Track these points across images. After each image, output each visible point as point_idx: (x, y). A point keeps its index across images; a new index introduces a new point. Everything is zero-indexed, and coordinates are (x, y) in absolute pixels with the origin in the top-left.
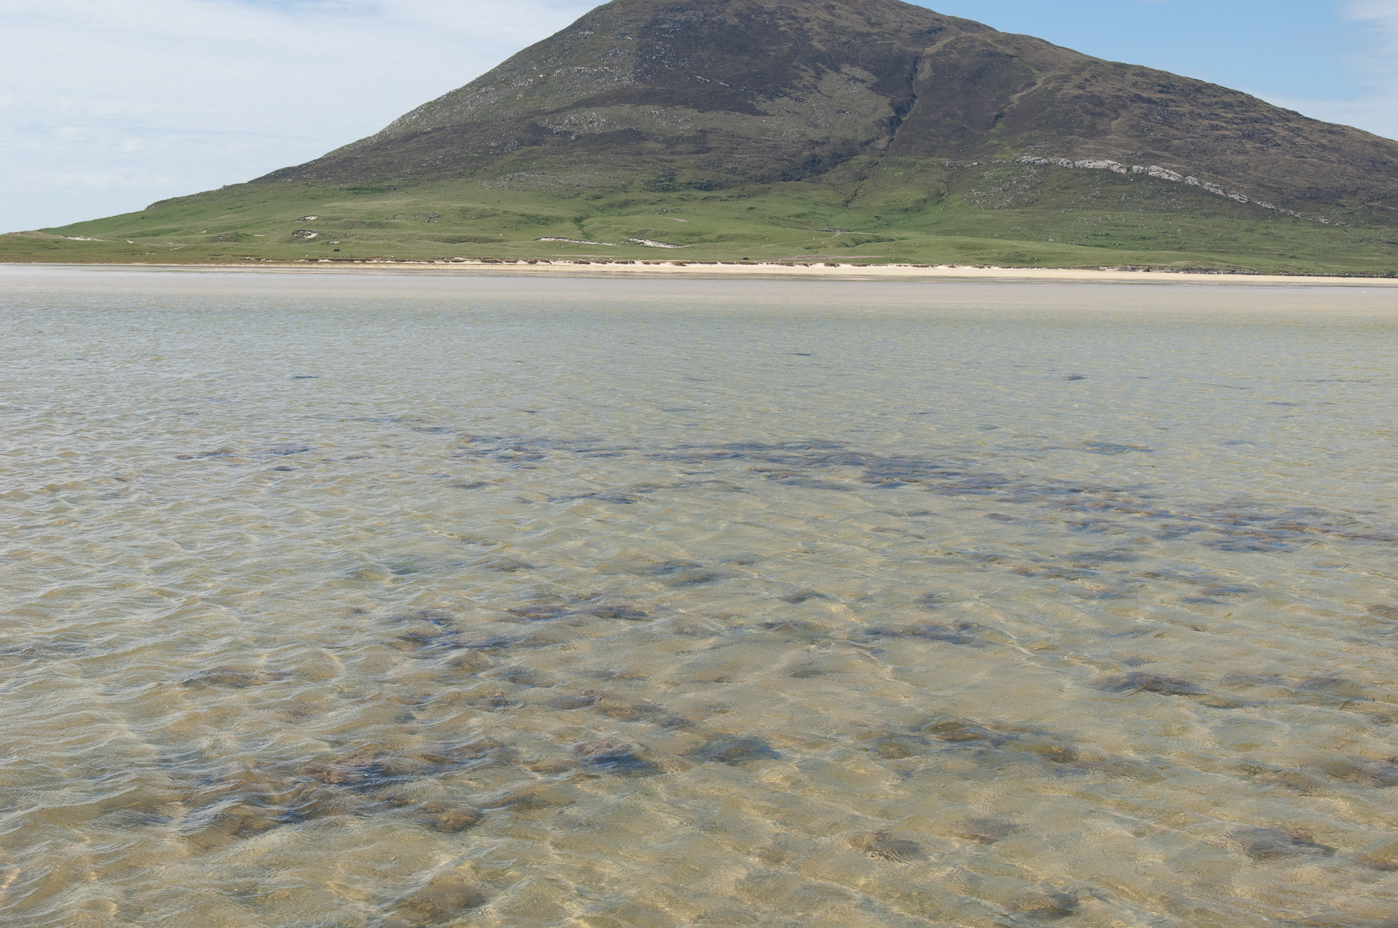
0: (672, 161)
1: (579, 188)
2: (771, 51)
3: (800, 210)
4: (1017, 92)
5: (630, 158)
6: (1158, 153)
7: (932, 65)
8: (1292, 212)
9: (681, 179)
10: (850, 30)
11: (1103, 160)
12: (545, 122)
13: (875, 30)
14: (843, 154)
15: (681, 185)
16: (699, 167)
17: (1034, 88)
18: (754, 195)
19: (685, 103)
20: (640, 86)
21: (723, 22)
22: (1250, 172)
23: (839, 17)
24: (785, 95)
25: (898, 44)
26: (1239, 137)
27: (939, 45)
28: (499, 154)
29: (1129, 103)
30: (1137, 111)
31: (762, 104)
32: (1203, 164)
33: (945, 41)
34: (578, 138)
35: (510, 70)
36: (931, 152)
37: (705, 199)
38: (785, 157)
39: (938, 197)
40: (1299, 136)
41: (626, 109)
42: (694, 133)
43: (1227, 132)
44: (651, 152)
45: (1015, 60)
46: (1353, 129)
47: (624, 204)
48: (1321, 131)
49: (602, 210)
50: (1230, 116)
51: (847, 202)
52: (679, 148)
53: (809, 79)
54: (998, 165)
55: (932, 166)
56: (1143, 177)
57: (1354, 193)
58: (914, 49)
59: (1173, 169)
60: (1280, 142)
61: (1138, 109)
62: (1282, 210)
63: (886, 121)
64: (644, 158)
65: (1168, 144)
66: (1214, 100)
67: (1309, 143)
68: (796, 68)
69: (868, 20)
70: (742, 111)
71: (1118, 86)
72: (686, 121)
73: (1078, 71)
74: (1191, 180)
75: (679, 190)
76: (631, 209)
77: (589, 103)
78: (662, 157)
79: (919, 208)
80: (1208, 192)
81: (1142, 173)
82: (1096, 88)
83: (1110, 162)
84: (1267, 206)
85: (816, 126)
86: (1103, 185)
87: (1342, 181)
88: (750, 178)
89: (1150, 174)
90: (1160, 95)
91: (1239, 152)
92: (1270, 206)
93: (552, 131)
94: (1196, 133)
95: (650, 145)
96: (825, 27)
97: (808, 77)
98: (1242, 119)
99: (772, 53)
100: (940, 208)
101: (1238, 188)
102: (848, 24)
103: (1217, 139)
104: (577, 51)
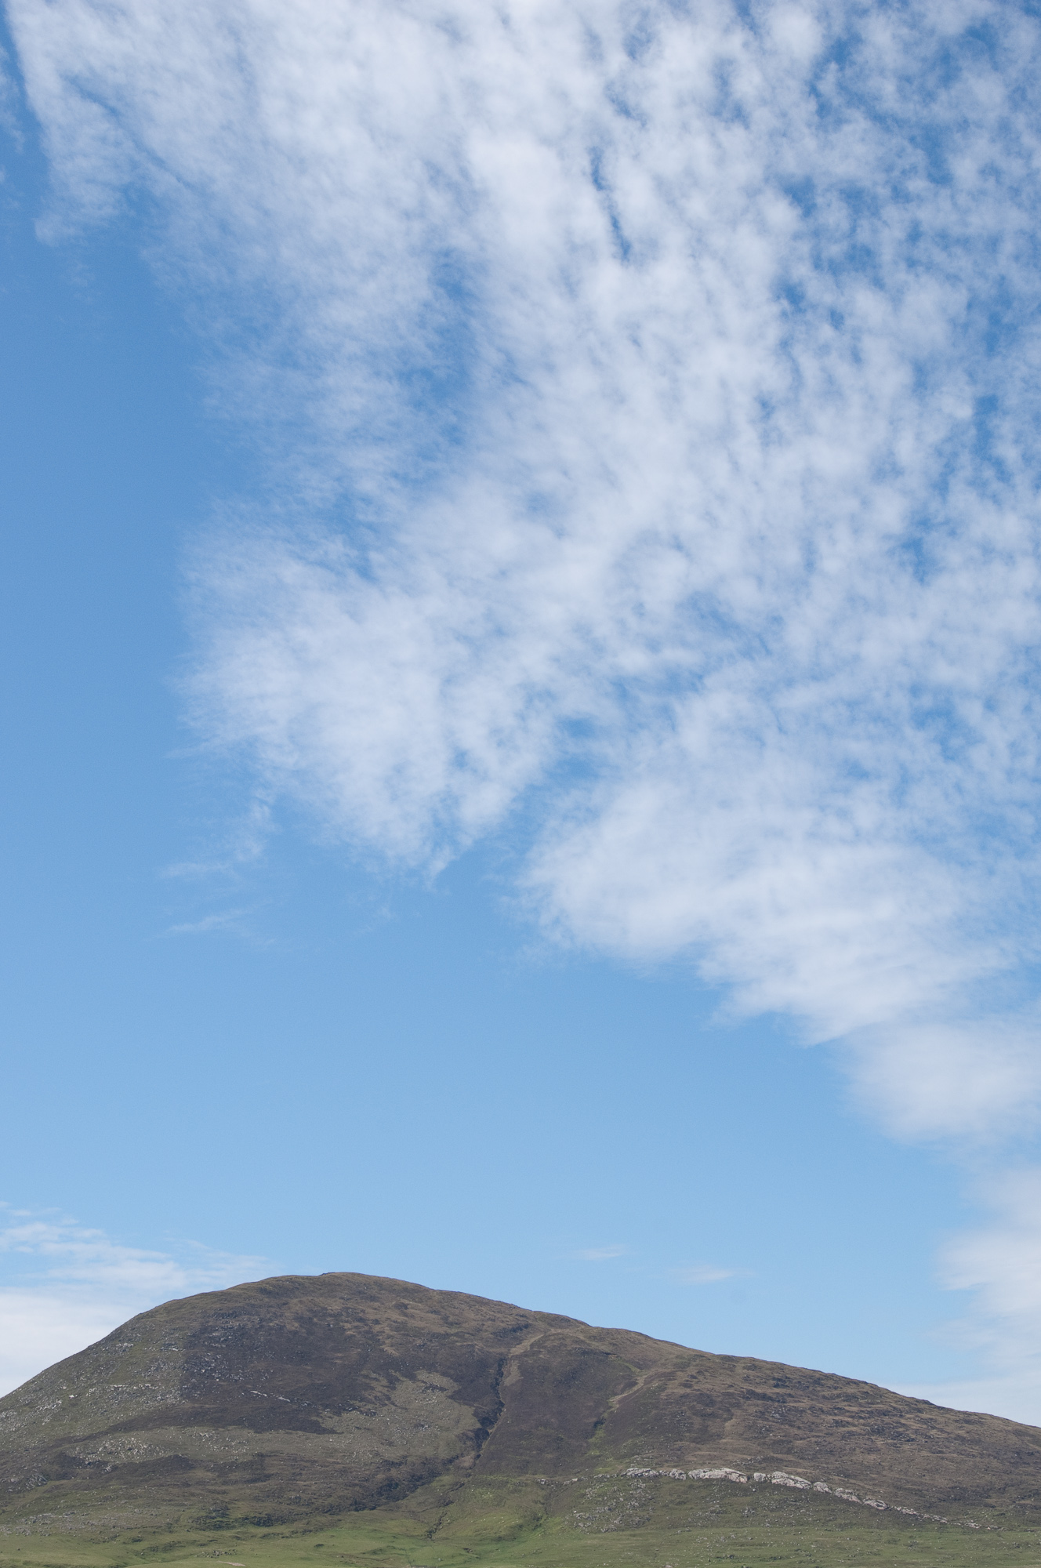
0: (224, 1492)
1: (116, 1530)
2: (337, 1358)
3: (376, 1545)
4: (616, 1394)
5: (175, 1491)
6: (779, 1456)
7: (519, 1367)
8: (937, 1517)
9: (236, 1515)
10: (426, 1331)
11: (719, 1468)
12: (76, 1451)
13: (453, 1331)
14: (423, 1475)
15: (236, 1520)
16: (257, 1499)
17: (635, 1388)
18: (322, 1529)
19: (239, 1423)
20: (187, 1405)
21: (281, 1328)
22: (884, 1473)
23: (412, 1316)
24: (354, 1409)
25: (479, 1345)
26: (868, 1433)
27: (526, 1344)
28: (19, 1492)
29: (742, 1401)
30: (752, 1410)
31: (328, 1420)
32: (831, 1467)
33: (533, 1340)
34: (115, 1468)
35: (35, 1391)
36: (523, 1468)
37: (264, 1536)
38: (357, 1482)
39: (535, 1523)
40: (933, 1428)
41: (171, 1433)
42: (251, 1458)
43: (854, 1429)
44: (200, 1483)
45: (612, 1358)
46: (991, 1416)
47: (169, 1547)
48: (956, 1421)
49: (142, 1555)
50: (855, 1409)
51: (431, 1533)
52: (233, 1476)
53: (380, 1389)
54: (600, 1480)
55: (526, 1485)
56: (765, 1485)
57: (1002, 1491)
58: (498, 1350)
59: (798, 1474)
60: (913, 1436)
61: (753, 1407)
62: (926, 1516)
63: (471, 1434)
64: (192, 1490)
65: (790, 1445)
66: (835, 1392)
67: (945, 1435)
68: (366, 1377)
69: (445, 1319)
70: (304, 1430)
71: (729, 1381)
72: (241, 1444)
73: (682, 1366)
74: (821, 1486)
75: (234, 1527)
76: (177, 1553)
77: (127, 1427)
78: (213, 1488)
79: (513, 1535)
80: (841, 1500)
81: (765, 1481)
82: (705, 1385)
83: (728, 1470)
84: (908, 1511)
85: (391, 1444)
86: (722, 1498)
87: (988, 1478)
88: (317, 1509)
89: (774, 1481)
90: (777, 1390)
91: (870, 1451)
92: (911, 1512)
93: (84, 1461)
94: (821, 1431)
95: (200, 1474)
96: (397, 1329)
97: (380, 1387)
98: (868, 1412)
99: (338, 1361)
100: (538, 1534)
101: (874, 1493)
102: (422, 1324)
103: (843, 1437)
104: (113, 1366)
